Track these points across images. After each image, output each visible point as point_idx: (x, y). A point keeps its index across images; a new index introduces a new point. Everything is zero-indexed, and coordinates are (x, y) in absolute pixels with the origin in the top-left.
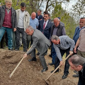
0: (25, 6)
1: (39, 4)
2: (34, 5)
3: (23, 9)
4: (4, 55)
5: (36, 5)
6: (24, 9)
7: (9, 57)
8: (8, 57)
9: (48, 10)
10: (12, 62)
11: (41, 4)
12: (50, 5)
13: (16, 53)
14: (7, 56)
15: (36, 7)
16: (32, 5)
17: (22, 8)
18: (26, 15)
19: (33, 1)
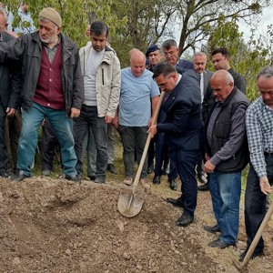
0: (105, 33)
1: (156, 28)
2: (141, 30)
3: (99, 43)
4: (53, 197)
5: (147, 30)
6: (101, 41)
7: (69, 204)
8: (64, 203)
9: (189, 45)
10: (79, 222)
11: (164, 28)
12: (196, 29)
13: (89, 189)
14: (63, 199)
15: (149, 37)
16: (136, 32)
17: (96, 40)
18: (104, 63)
19: (139, 20)
